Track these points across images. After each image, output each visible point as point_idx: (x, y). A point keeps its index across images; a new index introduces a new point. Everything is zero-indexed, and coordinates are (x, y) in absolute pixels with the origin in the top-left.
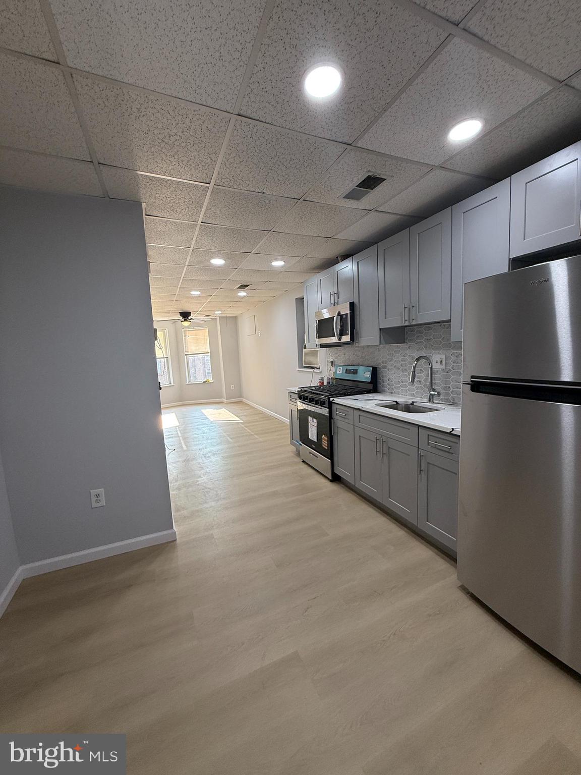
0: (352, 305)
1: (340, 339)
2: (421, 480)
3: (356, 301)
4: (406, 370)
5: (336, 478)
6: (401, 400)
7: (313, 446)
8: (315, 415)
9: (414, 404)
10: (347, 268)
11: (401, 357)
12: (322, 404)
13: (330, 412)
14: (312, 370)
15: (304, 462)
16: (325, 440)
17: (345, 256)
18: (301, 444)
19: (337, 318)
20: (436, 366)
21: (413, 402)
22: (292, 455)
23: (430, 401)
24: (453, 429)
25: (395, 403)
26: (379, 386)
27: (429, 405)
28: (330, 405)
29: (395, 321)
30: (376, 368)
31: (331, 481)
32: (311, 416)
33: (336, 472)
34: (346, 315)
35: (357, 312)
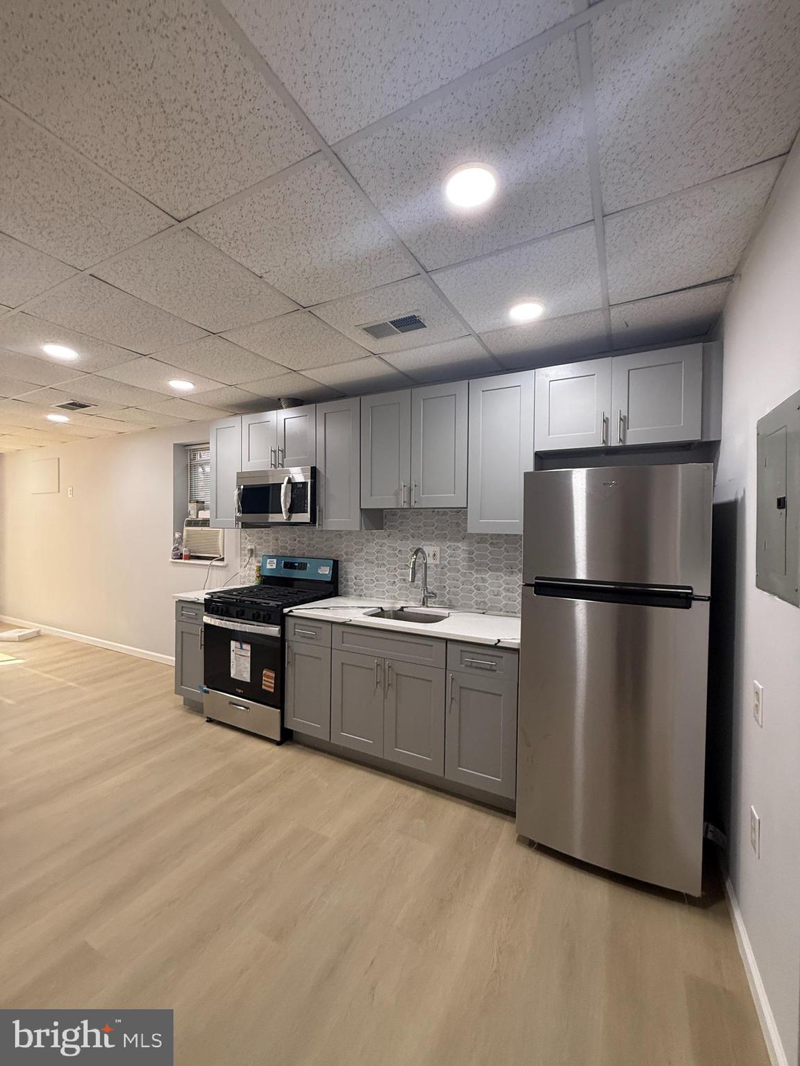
0: (314, 471)
1: (289, 518)
2: (450, 712)
3: (320, 467)
4: (384, 564)
5: (287, 737)
6: (386, 605)
7: (240, 691)
8: (243, 638)
9: (405, 609)
11: (377, 548)
13: (283, 631)
14: (208, 562)
15: (210, 720)
16: (268, 677)
18: (207, 692)
19: (286, 486)
20: (430, 561)
21: (402, 608)
23: (424, 604)
24: (499, 641)
25: (380, 610)
26: (341, 587)
27: (424, 610)
28: (281, 620)
30: (338, 561)
31: (279, 744)
32: (236, 640)
33: (285, 726)
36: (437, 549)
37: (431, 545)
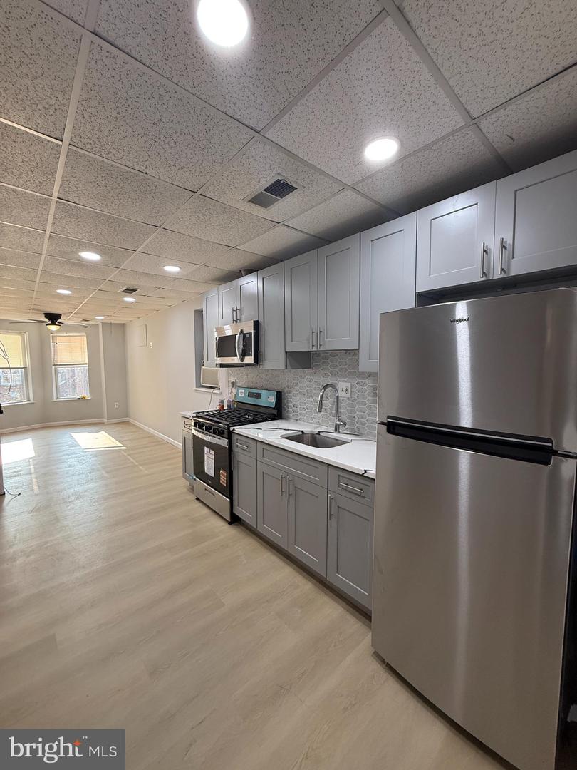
0: (256, 324)
1: (242, 360)
2: (331, 526)
3: (261, 320)
4: (311, 396)
5: (235, 520)
6: (308, 428)
7: (210, 482)
8: (212, 446)
9: (321, 434)
10: (251, 284)
11: (307, 383)
12: (220, 433)
13: (230, 443)
14: (211, 390)
15: (198, 499)
16: (223, 475)
17: (250, 271)
18: (195, 479)
19: (239, 337)
20: (342, 394)
21: (319, 432)
22: (186, 490)
23: (336, 430)
24: (365, 471)
25: (301, 433)
26: (284, 412)
27: (335, 435)
28: (230, 436)
29: (301, 346)
30: (281, 392)
31: (230, 523)
32: (208, 447)
33: (236, 512)
34: (250, 334)
35: (261, 332)
36: (349, 385)
37: (344, 381)
